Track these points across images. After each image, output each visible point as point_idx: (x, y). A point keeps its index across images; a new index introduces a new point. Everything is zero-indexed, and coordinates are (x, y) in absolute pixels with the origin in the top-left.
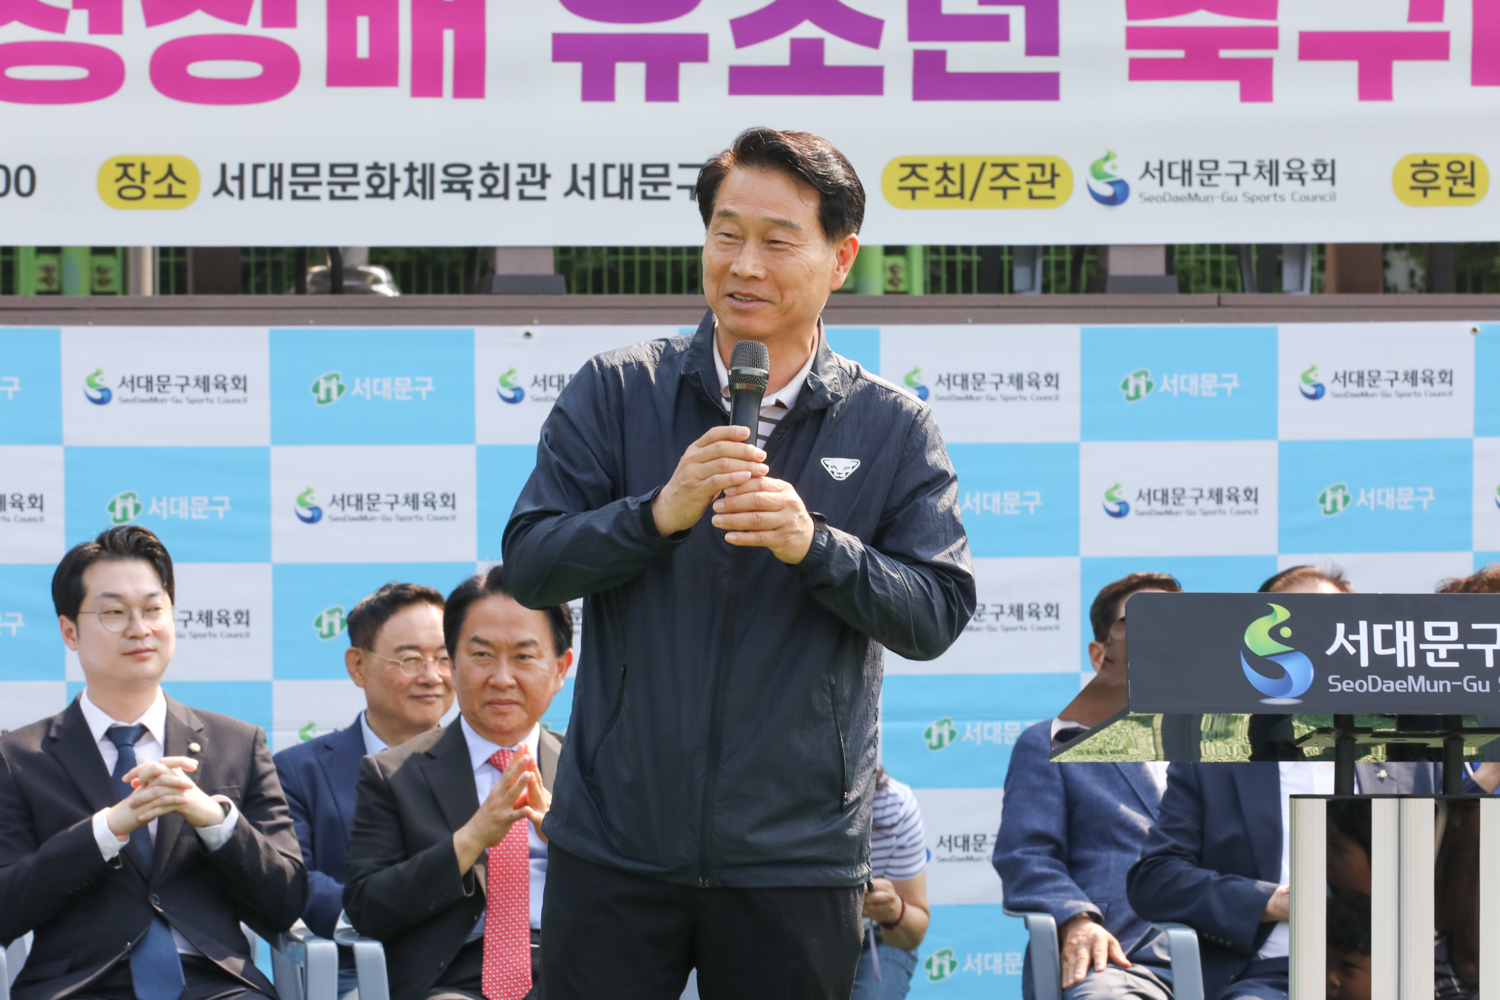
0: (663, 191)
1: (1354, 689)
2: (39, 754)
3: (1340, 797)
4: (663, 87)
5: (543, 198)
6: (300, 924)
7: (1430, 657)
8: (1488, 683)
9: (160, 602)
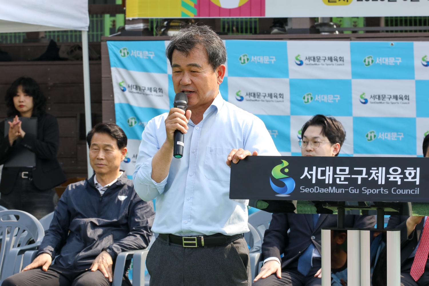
1: (309, 191)
7: (338, 180)
8: (358, 190)
9: (319, 140)
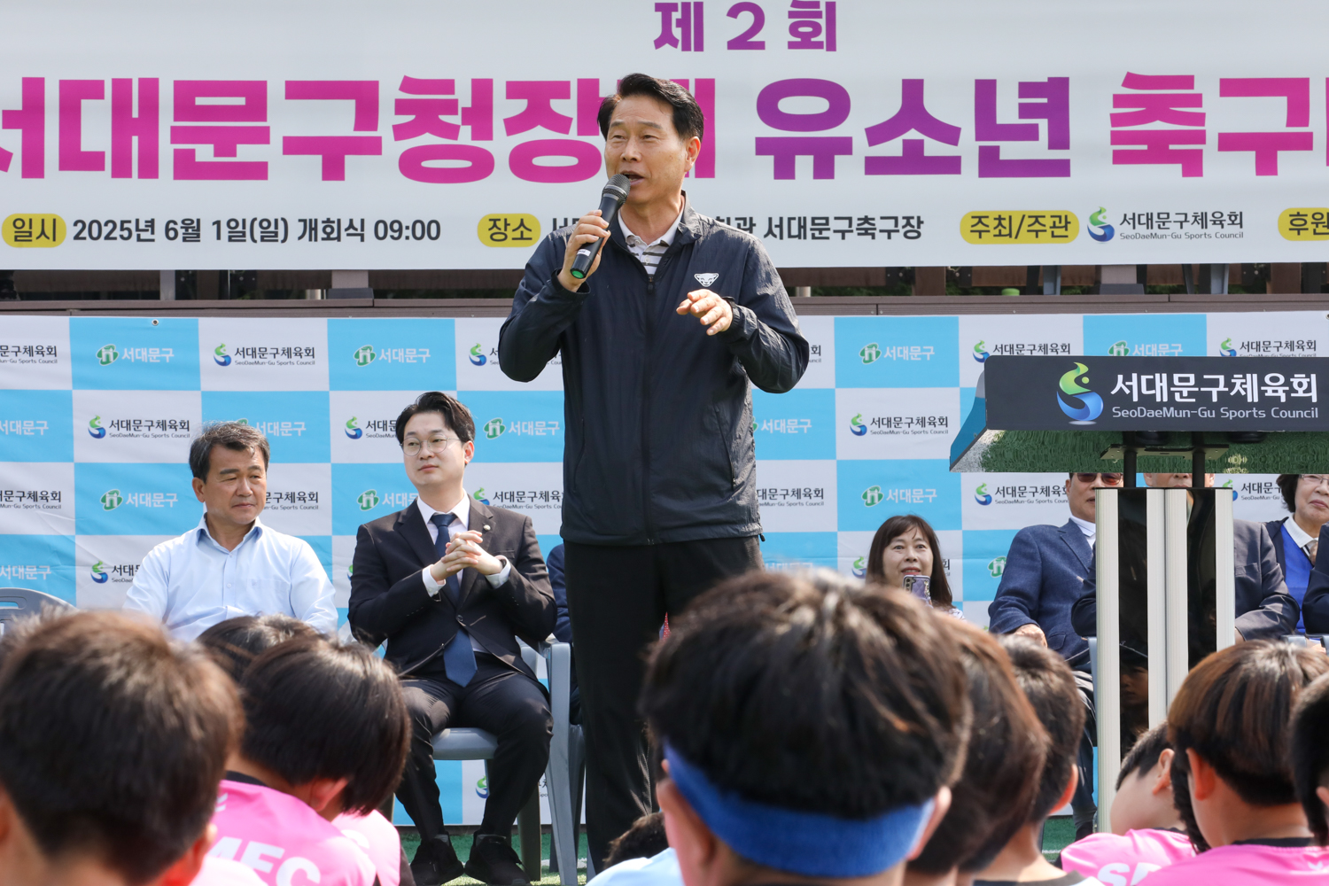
0: (825, 234)
1: (1129, 415)
2: (391, 532)
3: (1126, 488)
4: (824, 170)
6: (552, 636)
7: (1177, 395)
8: (1214, 412)
9: (443, 437)
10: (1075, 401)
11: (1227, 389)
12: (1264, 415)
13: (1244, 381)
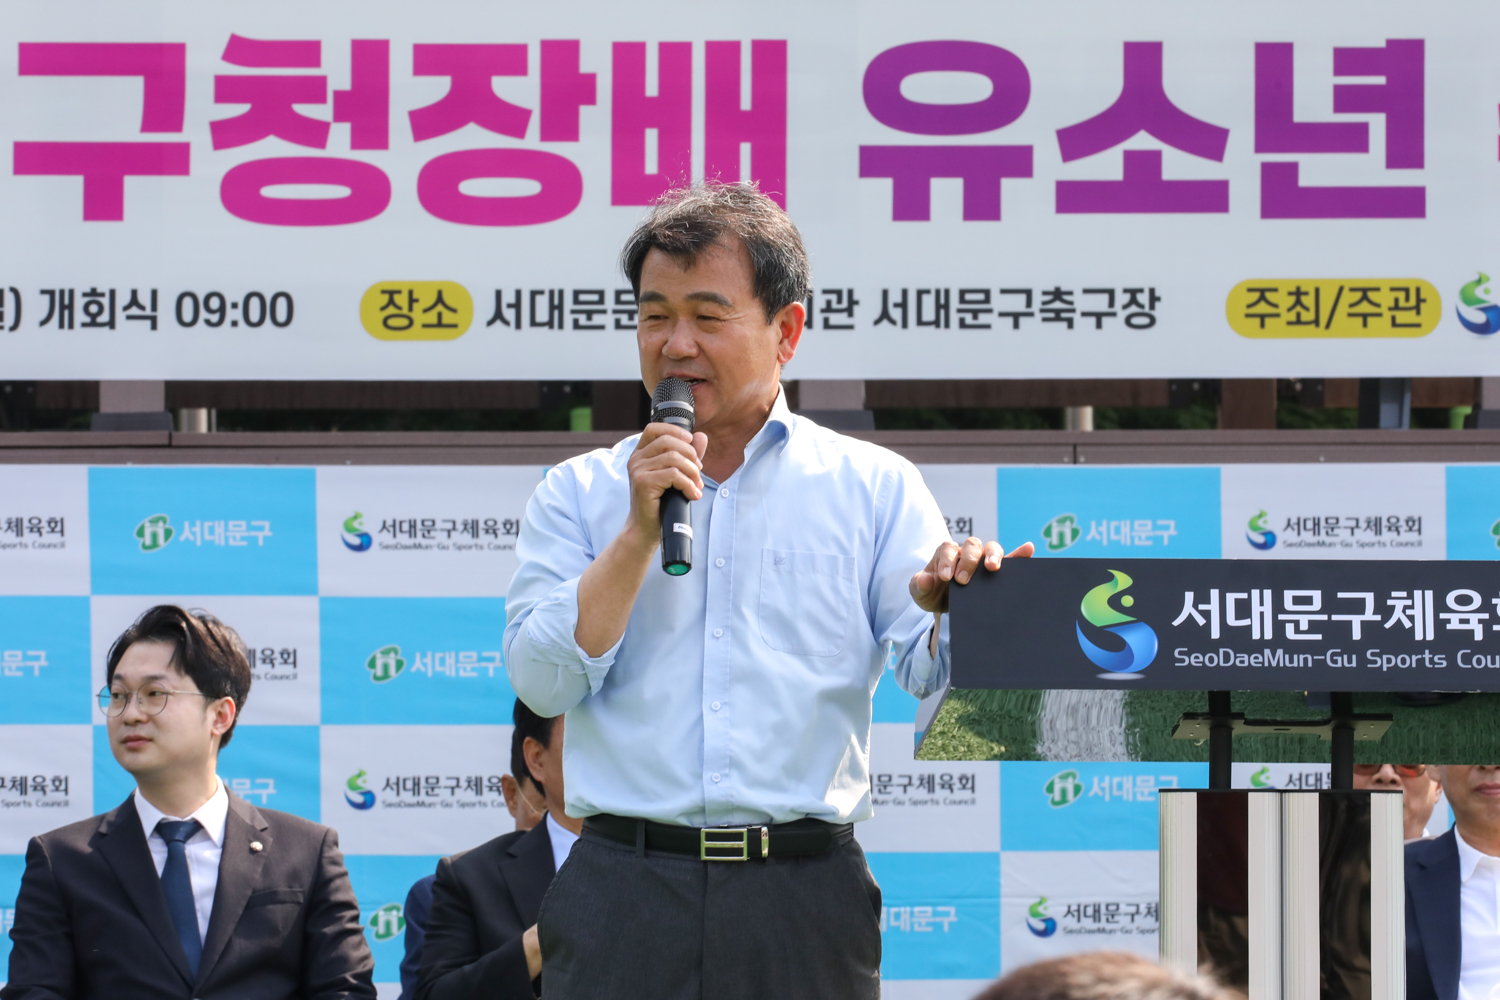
0: (983, 319)
1: (1203, 663)
3: (1211, 791)
4: (982, 205)
5: (850, 327)
7: (1290, 628)
8: (1354, 657)
9: (165, 685)
10: (1107, 638)
11: (1378, 618)
12: (1445, 664)
13: (1409, 602)
